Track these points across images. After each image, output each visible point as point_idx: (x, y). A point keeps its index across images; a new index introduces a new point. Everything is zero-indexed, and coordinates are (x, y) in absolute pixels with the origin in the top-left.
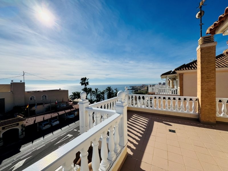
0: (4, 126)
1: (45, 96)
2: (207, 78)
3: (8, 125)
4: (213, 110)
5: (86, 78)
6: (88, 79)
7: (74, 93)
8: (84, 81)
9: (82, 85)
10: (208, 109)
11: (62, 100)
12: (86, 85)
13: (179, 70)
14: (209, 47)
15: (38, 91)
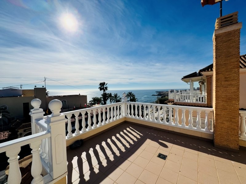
0: (25, 129)
1: (65, 101)
2: (226, 81)
3: (29, 128)
4: (234, 129)
5: (104, 83)
6: (107, 84)
7: (94, 98)
8: (102, 86)
9: (100, 90)
10: (226, 127)
11: (80, 106)
12: (104, 91)
13: (205, 71)
14: (228, 32)
15: (59, 96)
